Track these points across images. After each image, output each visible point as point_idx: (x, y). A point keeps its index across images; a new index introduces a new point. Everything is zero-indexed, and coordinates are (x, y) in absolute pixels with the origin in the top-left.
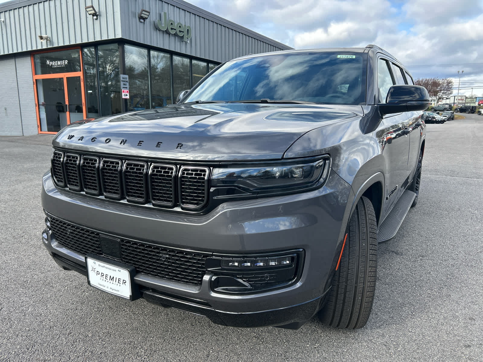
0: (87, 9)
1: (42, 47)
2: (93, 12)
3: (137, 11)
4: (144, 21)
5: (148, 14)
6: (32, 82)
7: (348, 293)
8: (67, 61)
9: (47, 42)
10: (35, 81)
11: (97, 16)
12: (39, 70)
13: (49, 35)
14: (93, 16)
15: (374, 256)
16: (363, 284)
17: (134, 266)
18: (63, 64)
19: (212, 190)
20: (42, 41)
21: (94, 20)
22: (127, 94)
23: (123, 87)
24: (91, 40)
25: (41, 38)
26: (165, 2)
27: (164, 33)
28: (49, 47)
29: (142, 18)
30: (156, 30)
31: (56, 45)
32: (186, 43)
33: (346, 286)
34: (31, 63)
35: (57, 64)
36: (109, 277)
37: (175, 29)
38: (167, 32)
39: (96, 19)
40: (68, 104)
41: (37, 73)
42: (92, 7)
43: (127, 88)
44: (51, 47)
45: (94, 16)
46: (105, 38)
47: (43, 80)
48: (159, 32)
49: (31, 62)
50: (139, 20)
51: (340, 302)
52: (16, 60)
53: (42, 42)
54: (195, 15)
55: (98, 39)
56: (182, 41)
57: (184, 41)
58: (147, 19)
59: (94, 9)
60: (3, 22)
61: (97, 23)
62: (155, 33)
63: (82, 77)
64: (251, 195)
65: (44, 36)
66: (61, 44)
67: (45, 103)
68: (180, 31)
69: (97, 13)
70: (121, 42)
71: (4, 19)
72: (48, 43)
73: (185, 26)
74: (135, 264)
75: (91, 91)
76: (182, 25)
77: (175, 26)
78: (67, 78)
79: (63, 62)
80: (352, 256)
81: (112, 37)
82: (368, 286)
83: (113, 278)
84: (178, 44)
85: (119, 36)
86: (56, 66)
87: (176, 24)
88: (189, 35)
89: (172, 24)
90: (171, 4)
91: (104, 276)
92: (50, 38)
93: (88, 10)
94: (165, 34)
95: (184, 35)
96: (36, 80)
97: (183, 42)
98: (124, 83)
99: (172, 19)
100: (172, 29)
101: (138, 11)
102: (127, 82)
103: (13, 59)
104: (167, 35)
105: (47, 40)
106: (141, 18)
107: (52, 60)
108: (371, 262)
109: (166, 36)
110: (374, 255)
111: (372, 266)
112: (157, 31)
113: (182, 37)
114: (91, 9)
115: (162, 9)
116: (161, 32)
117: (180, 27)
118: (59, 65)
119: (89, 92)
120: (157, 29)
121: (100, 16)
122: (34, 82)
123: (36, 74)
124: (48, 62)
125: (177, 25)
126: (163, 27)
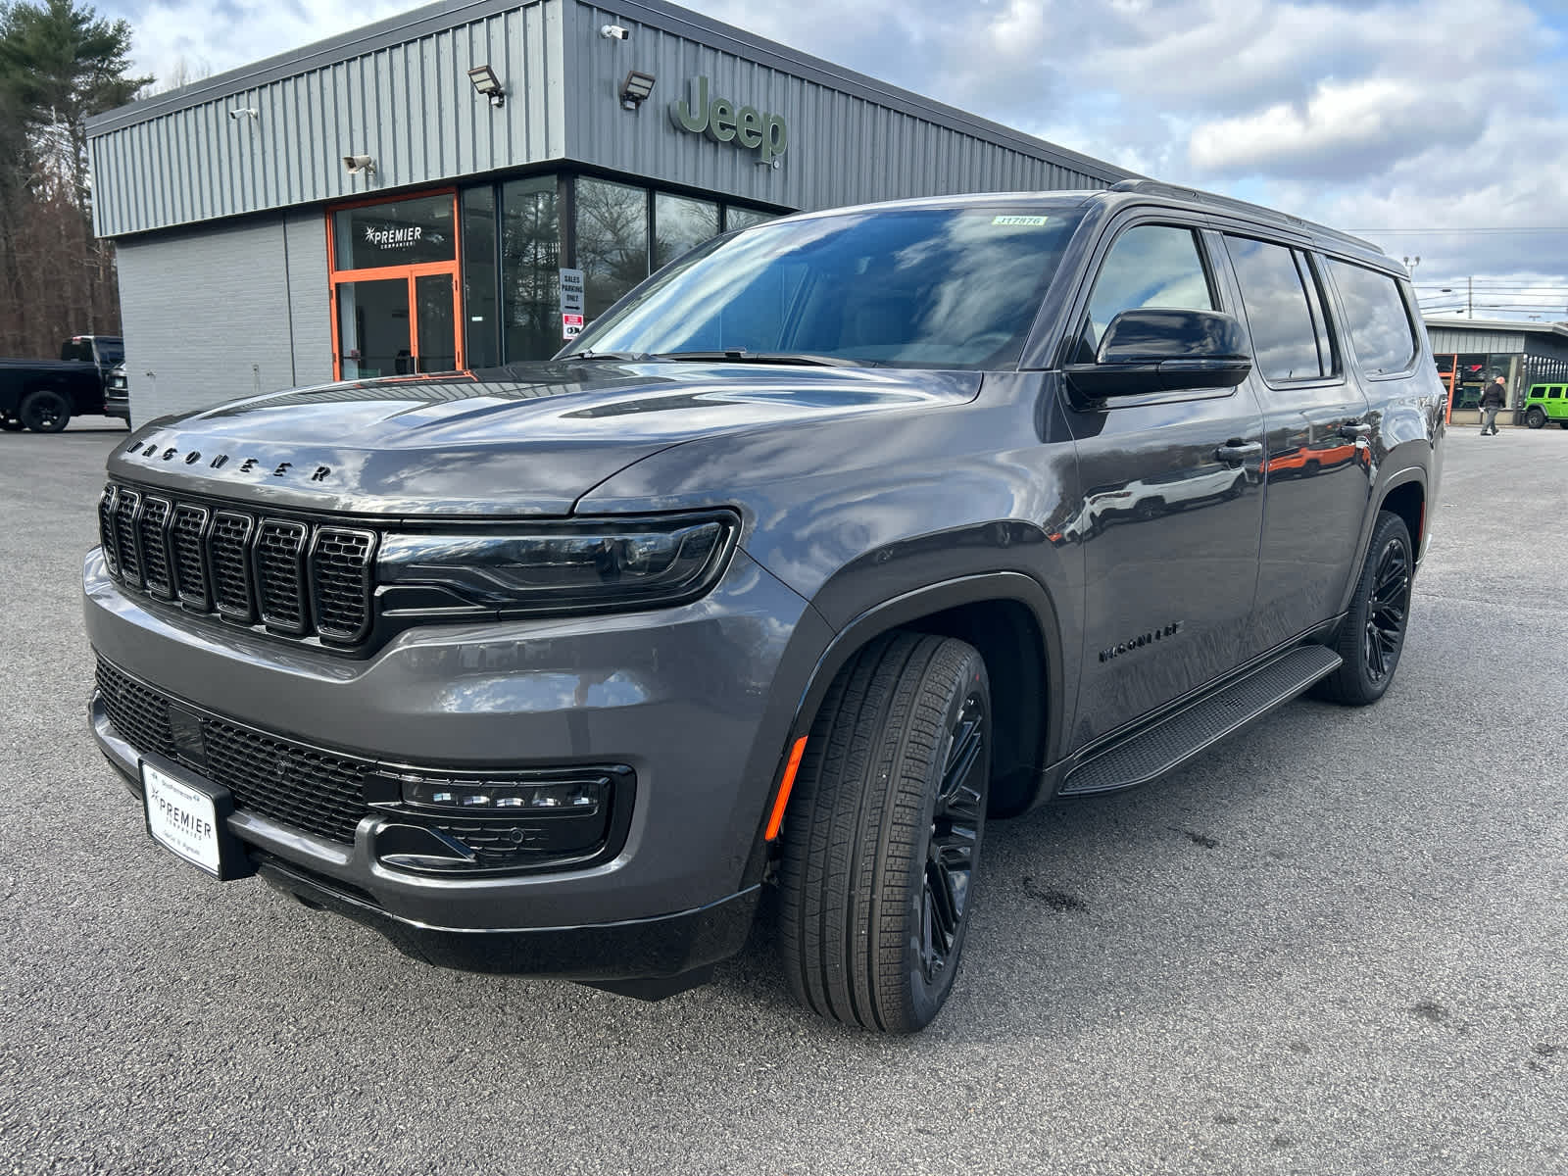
0: (473, 77)
1: (354, 189)
2: (490, 84)
3: (618, 76)
4: (638, 105)
5: (648, 84)
6: (327, 291)
7: (829, 914)
8: (419, 229)
9: (367, 176)
10: (333, 288)
11: (501, 96)
12: (348, 255)
13: (373, 155)
14: (491, 95)
15: (907, 811)
16: (869, 892)
17: (230, 789)
18: (410, 239)
19: (380, 590)
20: (352, 171)
21: (494, 107)
22: (577, 327)
23: (567, 307)
24: (484, 167)
25: (351, 163)
26: (704, 45)
27: (698, 140)
28: (373, 189)
29: (631, 99)
30: (672, 130)
31: (390, 185)
32: (769, 170)
33: (824, 894)
34: (325, 236)
35: (393, 238)
36: (180, 813)
37: (734, 128)
38: (708, 136)
39: (500, 105)
40: (416, 355)
41: (341, 267)
42: (488, 69)
43: (577, 308)
44: (379, 189)
45: (494, 96)
46: (519, 160)
47: (358, 284)
48: (684, 139)
49: (327, 234)
50: (621, 104)
51: (812, 940)
52: (287, 226)
53: (353, 176)
54: (802, 80)
55: (502, 163)
56: (757, 165)
57: (763, 163)
58: (646, 98)
59: (493, 77)
60: (256, 117)
61: (500, 115)
62: (670, 139)
63: (456, 277)
64: (485, 610)
65: (359, 156)
66: (404, 182)
67: (358, 352)
68: (750, 134)
69: (500, 87)
70: (566, 171)
71: (258, 110)
72: (371, 178)
73: (767, 116)
74: (233, 784)
75: (480, 319)
76: (756, 113)
77: (735, 116)
78: (417, 278)
79: (410, 234)
80: (845, 808)
81: (538, 157)
82: (885, 898)
83: (188, 816)
84: (743, 171)
85: (559, 153)
86: (391, 243)
87: (736, 113)
88: (778, 144)
89: (723, 111)
90: (723, 52)
91: (173, 813)
92: (375, 164)
93: (476, 78)
94: (701, 142)
95: (760, 146)
96: (338, 286)
97: (761, 166)
98: (570, 293)
99: (727, 97)
100: (723, 127)
101: (620, 77)
102: (578, 289)
103: (280, 224)
104: (709, 148)
105: (368, 169)
106: (627, 96)
107: (380, 225)
108: (898, 828)
109: (707, 150)
110: (910, 807)
111: (898, 839)
112: (675, 133)
113: (757, 151)
114: (485, 75)
115: (696, 70)
116: (689, 139)
117: (749, 119)
118: (399, 242)
119: (474, 319)
120: (675, 129)
121: (510, 95)
122: (331, 292)
123: (338, 269)
124: (370, 233)
125: (742, 113)
126: (696, 122)
